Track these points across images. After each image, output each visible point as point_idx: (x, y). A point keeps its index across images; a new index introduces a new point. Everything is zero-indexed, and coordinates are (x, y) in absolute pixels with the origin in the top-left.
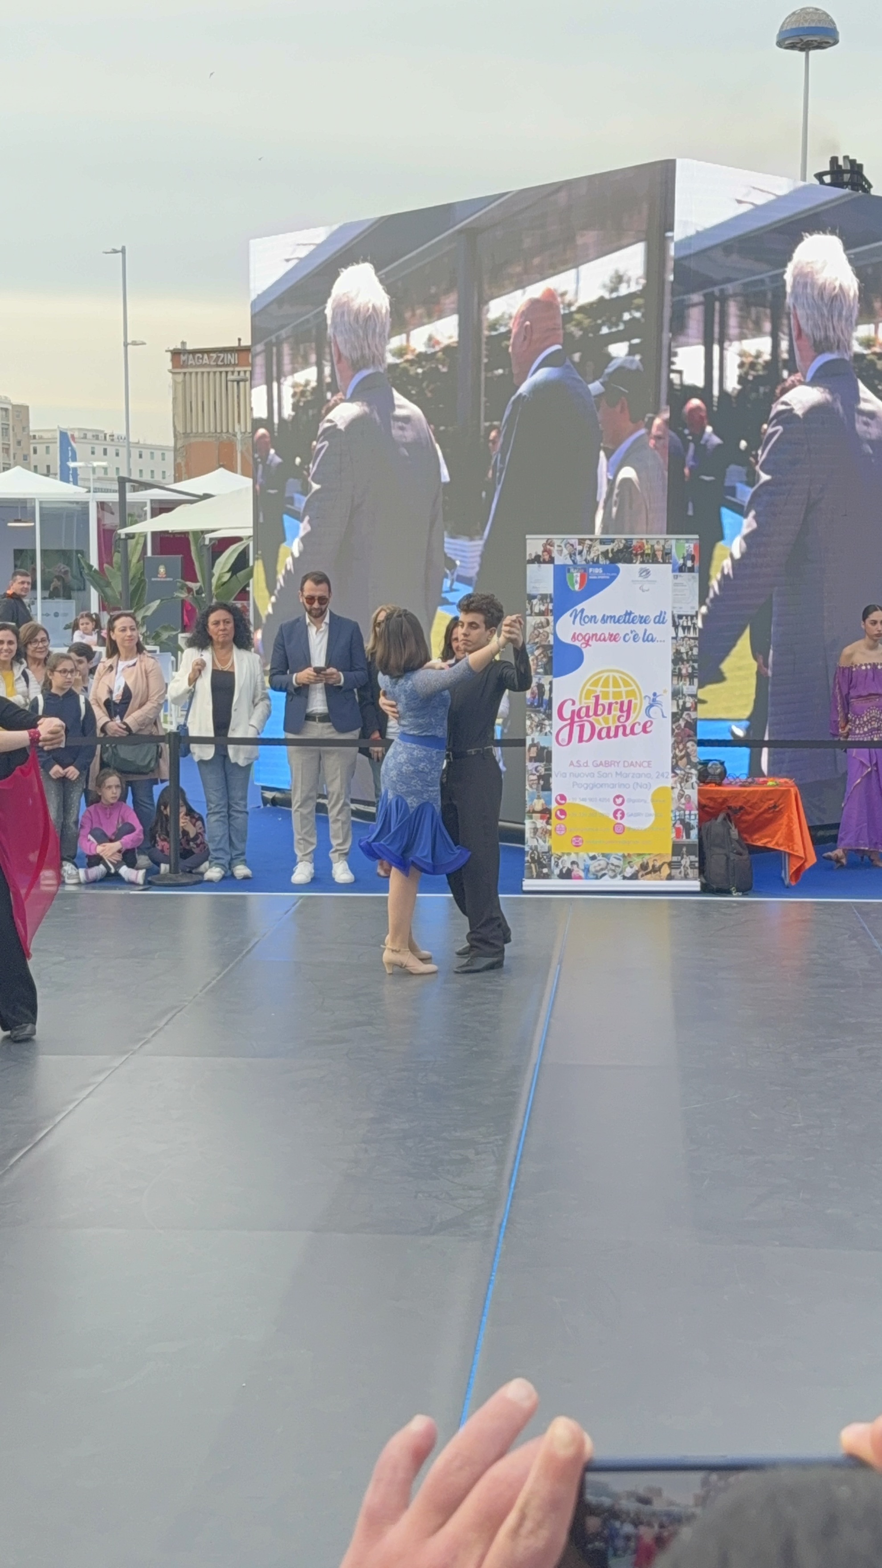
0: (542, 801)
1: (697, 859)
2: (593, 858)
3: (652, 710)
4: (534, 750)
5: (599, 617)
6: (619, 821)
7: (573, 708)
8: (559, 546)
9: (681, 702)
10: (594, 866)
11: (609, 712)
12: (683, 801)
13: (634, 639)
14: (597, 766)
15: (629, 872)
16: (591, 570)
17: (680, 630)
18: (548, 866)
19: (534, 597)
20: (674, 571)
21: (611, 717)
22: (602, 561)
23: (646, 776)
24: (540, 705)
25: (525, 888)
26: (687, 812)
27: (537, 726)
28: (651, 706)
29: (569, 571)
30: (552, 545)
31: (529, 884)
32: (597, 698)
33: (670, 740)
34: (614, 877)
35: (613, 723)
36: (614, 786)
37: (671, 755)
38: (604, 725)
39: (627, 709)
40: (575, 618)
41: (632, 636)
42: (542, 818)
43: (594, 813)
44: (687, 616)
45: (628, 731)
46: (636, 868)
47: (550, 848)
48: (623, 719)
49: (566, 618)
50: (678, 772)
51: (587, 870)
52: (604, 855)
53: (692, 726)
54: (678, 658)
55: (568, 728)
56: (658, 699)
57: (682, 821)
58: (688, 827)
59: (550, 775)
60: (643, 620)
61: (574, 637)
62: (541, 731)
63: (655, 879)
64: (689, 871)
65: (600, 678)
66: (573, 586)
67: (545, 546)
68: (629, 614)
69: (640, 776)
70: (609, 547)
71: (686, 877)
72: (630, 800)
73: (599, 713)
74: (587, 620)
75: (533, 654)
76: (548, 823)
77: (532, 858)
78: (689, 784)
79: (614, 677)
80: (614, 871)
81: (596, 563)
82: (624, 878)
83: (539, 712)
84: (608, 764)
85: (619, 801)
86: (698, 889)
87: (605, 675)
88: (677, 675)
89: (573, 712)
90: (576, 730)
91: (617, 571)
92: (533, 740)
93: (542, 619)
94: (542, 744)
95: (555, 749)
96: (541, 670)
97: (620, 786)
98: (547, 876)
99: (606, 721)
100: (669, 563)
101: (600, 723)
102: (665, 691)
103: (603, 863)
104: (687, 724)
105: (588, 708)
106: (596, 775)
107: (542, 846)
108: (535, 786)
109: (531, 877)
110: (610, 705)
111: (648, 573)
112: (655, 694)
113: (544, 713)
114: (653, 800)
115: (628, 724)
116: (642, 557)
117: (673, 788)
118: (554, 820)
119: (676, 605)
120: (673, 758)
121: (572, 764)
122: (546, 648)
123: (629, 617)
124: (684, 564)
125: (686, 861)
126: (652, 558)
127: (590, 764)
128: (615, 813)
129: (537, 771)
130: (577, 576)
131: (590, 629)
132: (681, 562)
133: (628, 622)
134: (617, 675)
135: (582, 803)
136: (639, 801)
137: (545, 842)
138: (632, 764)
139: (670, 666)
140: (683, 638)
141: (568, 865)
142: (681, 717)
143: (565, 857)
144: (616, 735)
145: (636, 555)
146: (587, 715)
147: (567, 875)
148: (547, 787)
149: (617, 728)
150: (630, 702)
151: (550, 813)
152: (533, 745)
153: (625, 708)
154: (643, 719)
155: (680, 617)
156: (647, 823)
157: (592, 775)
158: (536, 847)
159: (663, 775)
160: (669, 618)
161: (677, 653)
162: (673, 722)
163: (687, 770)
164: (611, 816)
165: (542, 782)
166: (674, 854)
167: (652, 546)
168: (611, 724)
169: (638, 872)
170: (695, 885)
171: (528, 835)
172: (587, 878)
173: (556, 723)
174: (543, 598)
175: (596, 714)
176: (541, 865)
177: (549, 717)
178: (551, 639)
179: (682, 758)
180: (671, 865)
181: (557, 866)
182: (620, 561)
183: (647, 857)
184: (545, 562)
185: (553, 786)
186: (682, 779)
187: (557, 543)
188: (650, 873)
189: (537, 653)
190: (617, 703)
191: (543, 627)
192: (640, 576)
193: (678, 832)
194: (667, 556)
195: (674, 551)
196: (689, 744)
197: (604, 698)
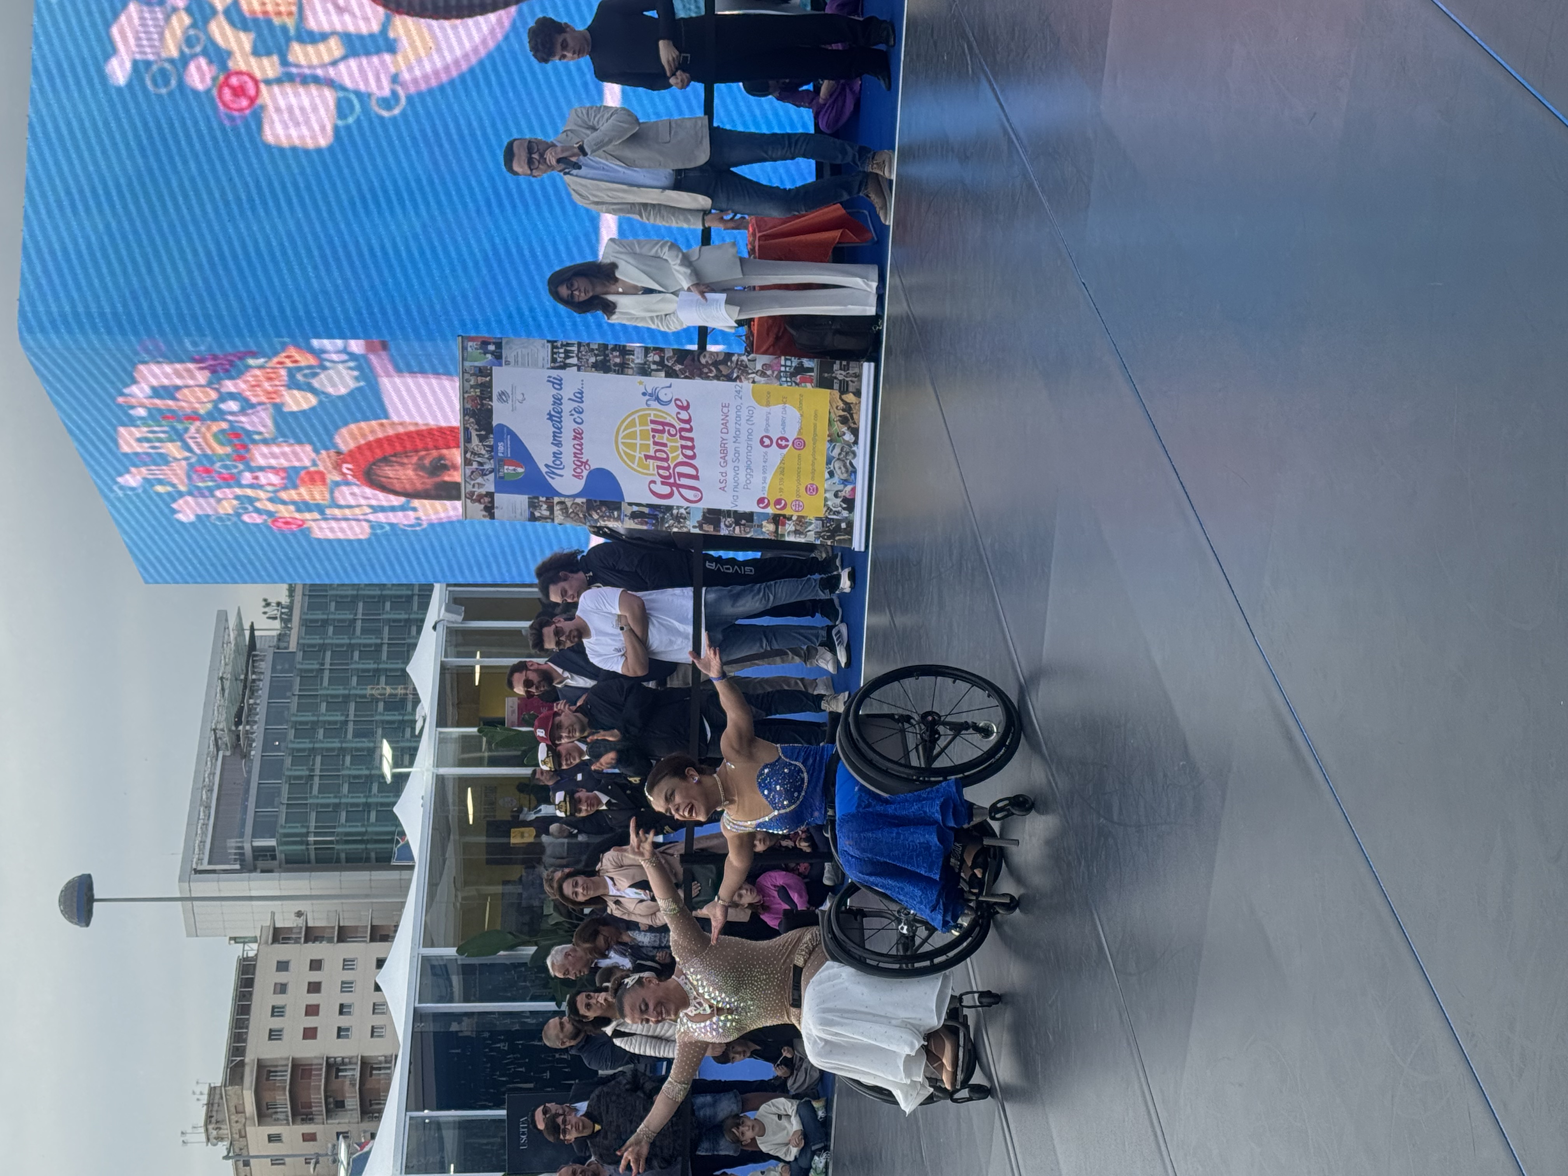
0: (764, 523)
1: (838, 362)
2: (831, 474)
3: (662, 397)
4: (705, 527)
5: (555, 449)
6: (790, 443)
7: (659, 483)
8: (474, 486)
9: (654, 367)
10: (840, 474)
11: (665, 445)
12: (769, 372)
13: (581, 413)
14: (726, 462)
15: (849, 437)
16: (500, 455)
17: (568, 361)
18: (839, 522)
19: (532, 514)
20: (501, 365)
21: (669, 444)
22: (491, 442)
23: (738, 411)
24: (655, 517)
25: (863, 549)
26: (783, 369)
27: (679, 522)
28: (658, 399)
29: (501, 478)
30: (473, 493)
31: (858, 544)
32: (647, 457)
33: (698, 382)
34: (854, 454)
35: (676, 442)
36: (749, 446)
37: (715, 382)
38: (679, 452)
39: (661, 426)
40: (554, 473)
41: (576, 415)
42: (784, 524)
43: (781, 470)
44: (553, 353)
45: (687, 426)
46: (845, 429)
47: (818, 519)
48: (673, 431)
49: (556, 483)
50: (735, 375)
51: (845, 482)
52: (829, 462)
53: (682, 355)
54: (603, 366)
55: (682, 491)
56: (650, 391)
57: (793, 375)
58: (800, 370)
59: (735, 512)
60: (558, 401)
61: (578, 476)
62: (685, 518)
63: (859, 410)
64: (851, 372)
65: (625, 453)
66: (519, 474)
67: (473, 501)
68: (550, 417)
69: (738, 416)
70: (474, 434)
71: (859, 376)
72: (767, 430)
73: (665, 456)
74: (558, 462)
75: (597, 521)
76: (790, 518)
77: (829, 538)
78: (750, 365)
79: (624, 437)
80: (847, 453)
81: (492, 449)
82: (856, 442)
83: (663, 518)
84: (724, 451)
85: (767, 441)
86: (873, 364)
87: (621, 447)
88: (622, 369)
89: (663, 483)
90: (684, 481)
91: (501, 426)
92: (694, 527)
93: (557, 508)
94: (700, 518)
95: (705, 504)
96: (616, 513)
97: (750, 440)
98: (850, 525)
99: (674, 449)
100: (491, 369)
101: (676, 456)
102: (641, 383)
103: (837, 465)
104: (679, 361)
105: (659, 467)
106: (736, 464)
107: (814, 527)
108: (748, 529)
109: (851, 540)
110: (655, 443)
111: (502, 394)
112: (644, 394)
113: (665, 513)
114: (768, 405)
115: (679, 425)
116: (485, 399)
117: (754, 382)
118: (787, 512)
119: (540, 364)
120: (718, 379)
121: (723, 489)
122: (591, 506)
123: (555, 417)
124: (492, 353)
125: (840, 375)
126: (486, 390)
127: (723, 470)
128: (780, 446)
129: (730, 526)
130: (508, 469)
131: (568, 458)
132: (489, 356)
133: (560, 418)
134: (621, 435)
135: (768, 481)
136: (767, 420)
137: (811, 524)
138: (725, 424)
139: (611, 376)
140: (579, 359)
141: (838, 501)
142: (671, 368)
143: (829, 503)
144: (691, 439)
145: (482, 405)
146: (667, 469)
147: (849, 504)
148: (749, 517)
149: (682, 438)
150: (653, 422)
151: (779, 515)
152: (701, 527)
153: (660, 428)
154: (672, 409)
155: (554, 360)
156: (793, 413)
157: (736, 469)
158: (816, 533)
159: (738, 392)
160: (555, 373)
161: (597, 367)
162: (677, 377)
163: (733, 365)
164: (785, 451)
165: (743, 522)
166: (830, 387)
167: (472, 387)
168: (679, 445)
169: (849, 428)
170: (867, 369)
171: (801, 540)
172: (854, 483)
173: (675, 501)
174: (533, 505)
175: (666, 460)
176: (837, 530)
177: (669, 508)
178: (579, 500)
179: (718, 370)
180: (843, 390)
181: (838, 513)
182: (491, 423)
183: (833, 416)
184: (492, 502)
185: (748, 510)
186: (743, 371)
187: (470, 488)
188: (851, 415)
189: (596, 516)
190: (654, 437)
191: (566, 508)
192: (506, 401)
193: (803, 381)
194: (484, 372)
195: (477, 364)
196: (703, 361)
197: (648, 449)
